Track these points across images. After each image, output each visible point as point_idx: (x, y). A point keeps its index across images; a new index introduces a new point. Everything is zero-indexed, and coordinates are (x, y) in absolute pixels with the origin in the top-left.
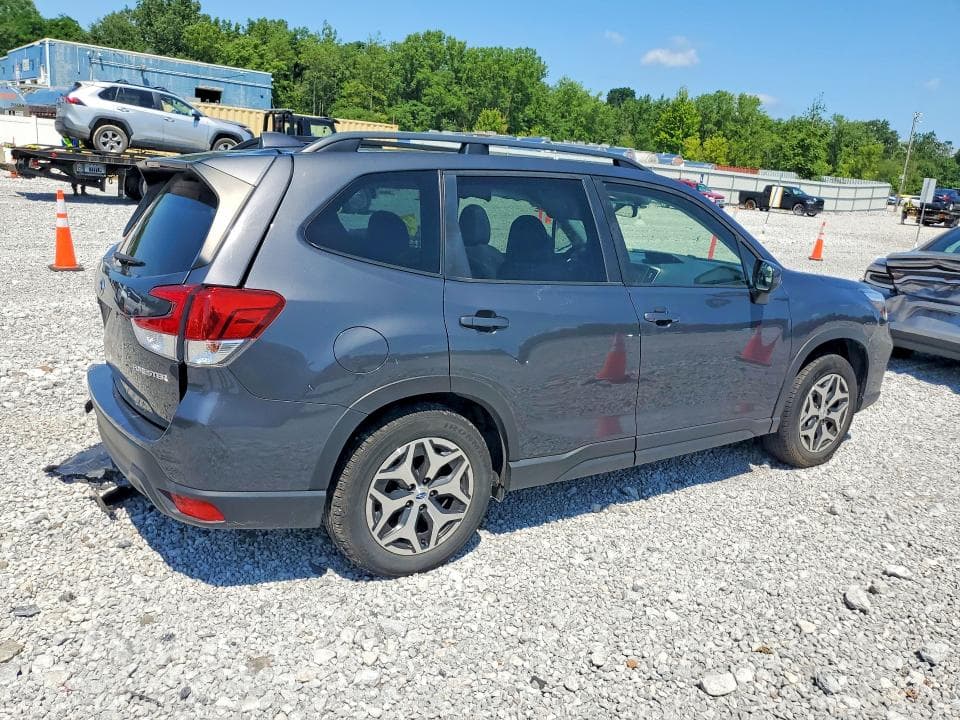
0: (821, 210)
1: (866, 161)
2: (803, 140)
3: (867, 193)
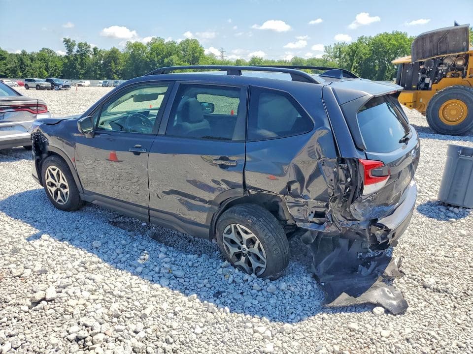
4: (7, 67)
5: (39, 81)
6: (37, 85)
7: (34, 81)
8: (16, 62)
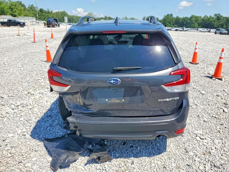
0: (25, 25)
1: (21, 12)
2: (10, 7)
3: (31, 20)
4: (220, 23)
5: (222, 30)
6: (221, 32)
7: (220, 30)
8: (225, 21)
